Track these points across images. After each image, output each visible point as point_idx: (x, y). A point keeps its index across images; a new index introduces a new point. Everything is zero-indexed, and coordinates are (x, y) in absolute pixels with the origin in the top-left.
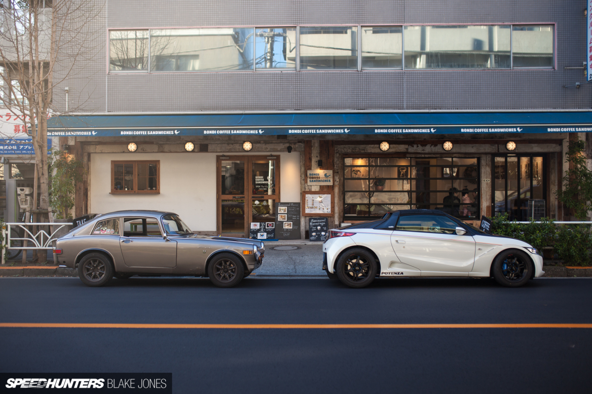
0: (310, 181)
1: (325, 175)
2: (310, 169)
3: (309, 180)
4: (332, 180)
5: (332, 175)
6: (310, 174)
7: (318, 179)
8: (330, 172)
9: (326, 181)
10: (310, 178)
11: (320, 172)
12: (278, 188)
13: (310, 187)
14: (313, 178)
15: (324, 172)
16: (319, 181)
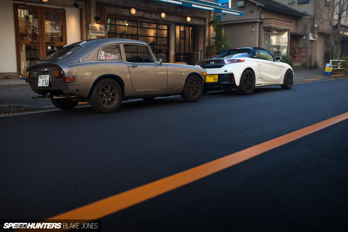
0: (91, 33)
1: (100, 28)
2: (90, 23)
3: (90, 31)
4: (104, 32)
5: (104, 29)
6: (91, 27)
7: (96, 31)
8: (103, 26)
9: (101, 33)
10: (91, 30)
11: (97, 26)
12: (65, 37)
13: (90, 37)
14: (93, 30)
15: (99, 26)
16: (97, 33)
